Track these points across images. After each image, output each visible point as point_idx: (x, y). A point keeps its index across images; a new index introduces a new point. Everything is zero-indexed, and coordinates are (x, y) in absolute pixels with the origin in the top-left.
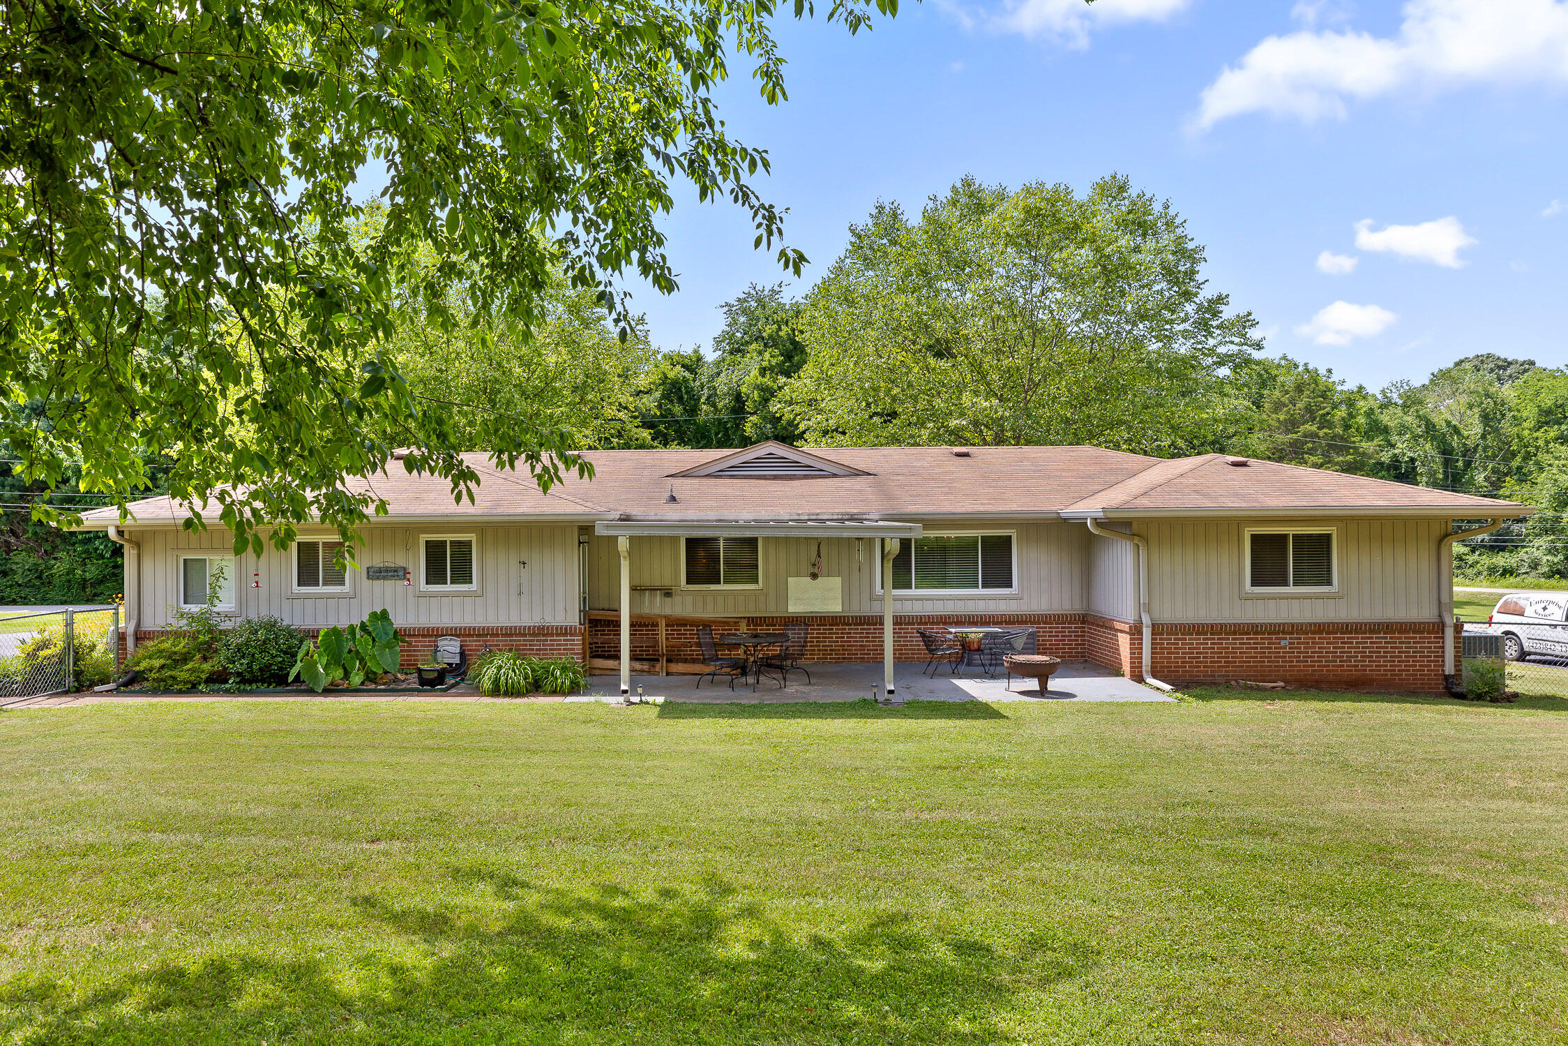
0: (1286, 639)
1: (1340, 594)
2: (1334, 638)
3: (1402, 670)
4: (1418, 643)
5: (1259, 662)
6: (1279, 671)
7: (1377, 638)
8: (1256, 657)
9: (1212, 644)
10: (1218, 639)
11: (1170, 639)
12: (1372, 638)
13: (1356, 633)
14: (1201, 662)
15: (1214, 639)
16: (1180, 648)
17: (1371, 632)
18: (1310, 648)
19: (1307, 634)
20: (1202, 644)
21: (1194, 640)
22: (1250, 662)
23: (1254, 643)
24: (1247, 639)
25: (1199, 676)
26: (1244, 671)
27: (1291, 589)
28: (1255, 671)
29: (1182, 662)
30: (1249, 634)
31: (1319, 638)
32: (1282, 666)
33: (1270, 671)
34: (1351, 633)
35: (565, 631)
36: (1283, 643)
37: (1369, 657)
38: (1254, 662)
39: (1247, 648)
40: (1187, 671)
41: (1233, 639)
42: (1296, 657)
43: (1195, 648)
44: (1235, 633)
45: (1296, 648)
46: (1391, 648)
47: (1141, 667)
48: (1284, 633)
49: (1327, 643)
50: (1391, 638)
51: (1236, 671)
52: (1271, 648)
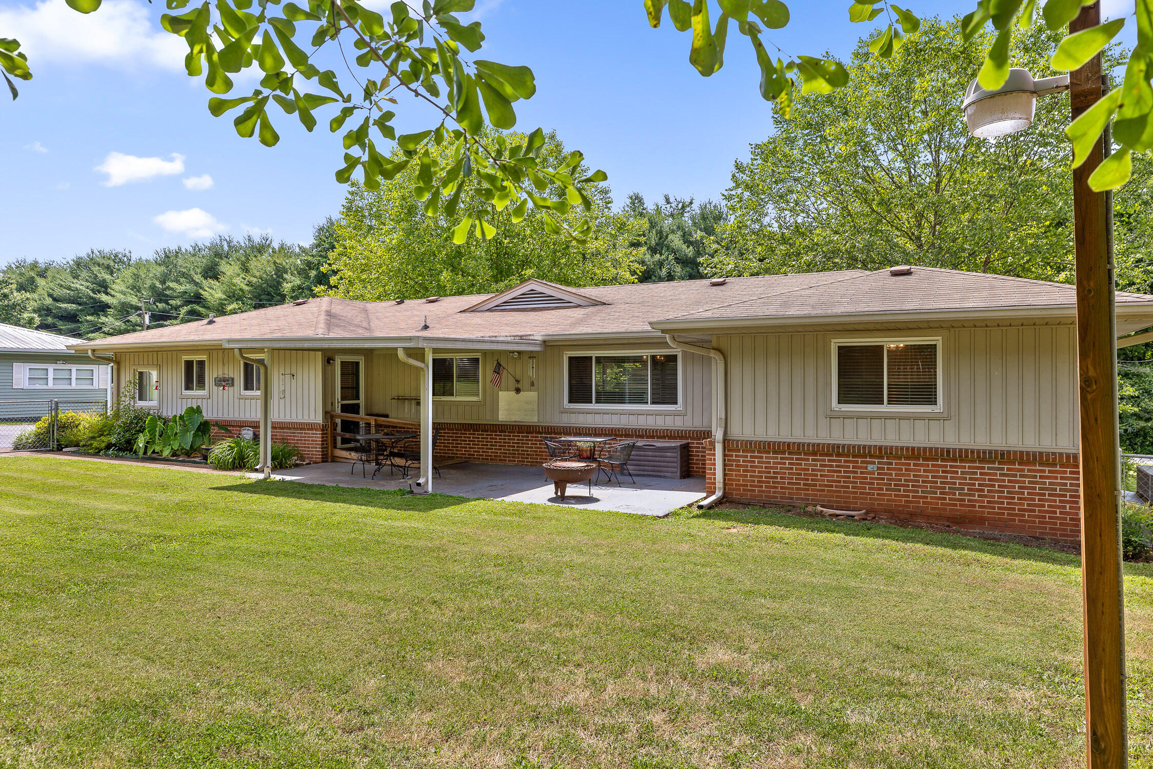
0: (874, 463)
1: (945, 415)
2: (933, 465)
3: (1025, 510)
4: (1047, 477)
5: (843, 487)
6: (866, 499)
7: (989, 468)
8: (840, 482)
9: (790, 464)
10: (797, 459)
11: (746, 457)
12: (983, 468)
13: (962, 461)
14: (778, 483)
15: (792, 459)
16: (756, 467)
17: (983, 461)
18: (903, 475)
19: (900, 458)
20: (779, 463)
21: (771, 459)
22: (832, 486)
23: (837, 466)
24: (829, 461)
25: (776, 497)
26: (826, 496)
27: (885, 408)
28: (837, 497)
29: (759, 482)
30: (831, 455)
31: (915, 465)
32: (869, 494)
33: (854, 498)
34: (955, 460)
35: (311, 427)
36: (870, 467)
37: (978, 490)
38: (836, 486)
39: (828, 471)
40: (763, 491)
41: (813, 460)
42: (885, 484)
43: (772, 468)
44: (815, 454)
45: (885, 474)
46: (1009, 481)
47: (715, 483)
48: (871, 456)
49: (925, 471)
50: (1008, 469)
51: (816, 495)
52: (856, 472)
